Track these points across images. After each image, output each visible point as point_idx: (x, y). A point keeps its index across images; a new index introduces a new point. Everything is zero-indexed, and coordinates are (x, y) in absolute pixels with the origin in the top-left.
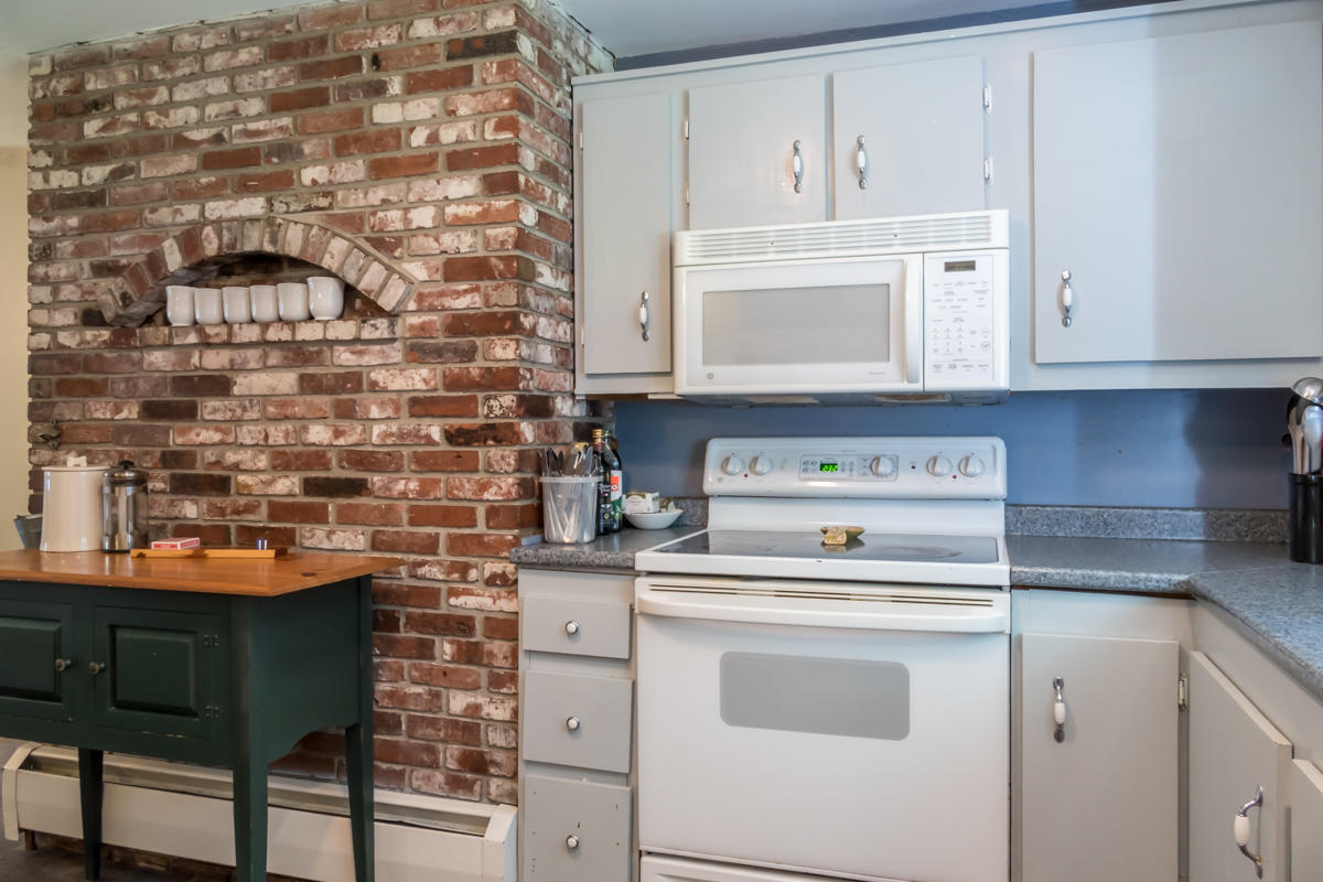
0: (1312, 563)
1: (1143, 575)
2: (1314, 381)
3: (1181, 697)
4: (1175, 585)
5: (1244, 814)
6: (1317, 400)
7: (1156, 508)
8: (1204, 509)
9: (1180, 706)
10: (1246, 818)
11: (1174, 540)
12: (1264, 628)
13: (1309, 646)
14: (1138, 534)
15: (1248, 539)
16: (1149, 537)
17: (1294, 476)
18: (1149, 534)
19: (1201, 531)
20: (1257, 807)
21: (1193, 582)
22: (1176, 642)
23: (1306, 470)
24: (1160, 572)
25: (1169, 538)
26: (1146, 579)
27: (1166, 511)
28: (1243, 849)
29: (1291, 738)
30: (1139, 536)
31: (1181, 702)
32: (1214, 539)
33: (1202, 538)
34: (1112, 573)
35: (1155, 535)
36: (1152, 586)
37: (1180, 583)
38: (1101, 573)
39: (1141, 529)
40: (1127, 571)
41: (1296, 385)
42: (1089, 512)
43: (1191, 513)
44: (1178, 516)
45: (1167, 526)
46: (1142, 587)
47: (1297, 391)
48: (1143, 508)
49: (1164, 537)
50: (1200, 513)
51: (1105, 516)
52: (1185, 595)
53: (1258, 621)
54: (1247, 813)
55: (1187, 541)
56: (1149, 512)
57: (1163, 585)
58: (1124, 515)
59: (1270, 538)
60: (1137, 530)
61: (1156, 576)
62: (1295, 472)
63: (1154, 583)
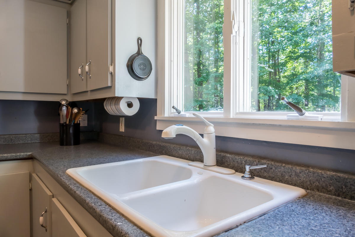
0: (65, 146)
1: (18, 154)
2: (65, 100)
3: (30, 187)
4: (28, 156)
5: (42, 216)
6: (65, 105)
7: (26, 134)
8: (40, 134)
9: (30, 190)
10: (42, 217)
11: (31, 143)
12: (47, 165)
13: (56, 168)
14: (21, 142)
15: (51, 141)
16: (24, 143)
17: (61, 124)
18: (24, 142)
19: (39, 139)
20: (45, 213)
21: (33, 154)
22: (29, 172)
23: (63, 122)
24: (24, 152)
25: (30, 142)
26: (19, 155)
27: (29, 135)
28: (42, 226)
29: (53, 193)
30: (22, 143)
31: (30, 188)
32: (42, 141)
33: (39, 141)
34: (9, 155)
35: (26, 142)
36: (21, 157)
37: (29, 155)
38: (6, 155)
39: (22, 140)
40: (14, 153)
41: (61, 101)
42: (6, 136)
43: (36, 135)
44: (33, 136)
45: (30, 139)
46: (18, 157)
47: (61, 102)
48: (23, 134)
49: (29, 142)
50: (39, 135)
51: (11, 137)
52: (31, 158)
53: (46, 163)
54: (43, 215)
55: (35, 143)
56: (25, 135)
57: (24, 156)
58: (17, 136)
59: (57, 140)
60: (21, 141)
61: (22, 154)
62: (61, 123)
63: (22, 156)
